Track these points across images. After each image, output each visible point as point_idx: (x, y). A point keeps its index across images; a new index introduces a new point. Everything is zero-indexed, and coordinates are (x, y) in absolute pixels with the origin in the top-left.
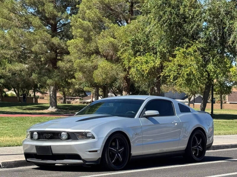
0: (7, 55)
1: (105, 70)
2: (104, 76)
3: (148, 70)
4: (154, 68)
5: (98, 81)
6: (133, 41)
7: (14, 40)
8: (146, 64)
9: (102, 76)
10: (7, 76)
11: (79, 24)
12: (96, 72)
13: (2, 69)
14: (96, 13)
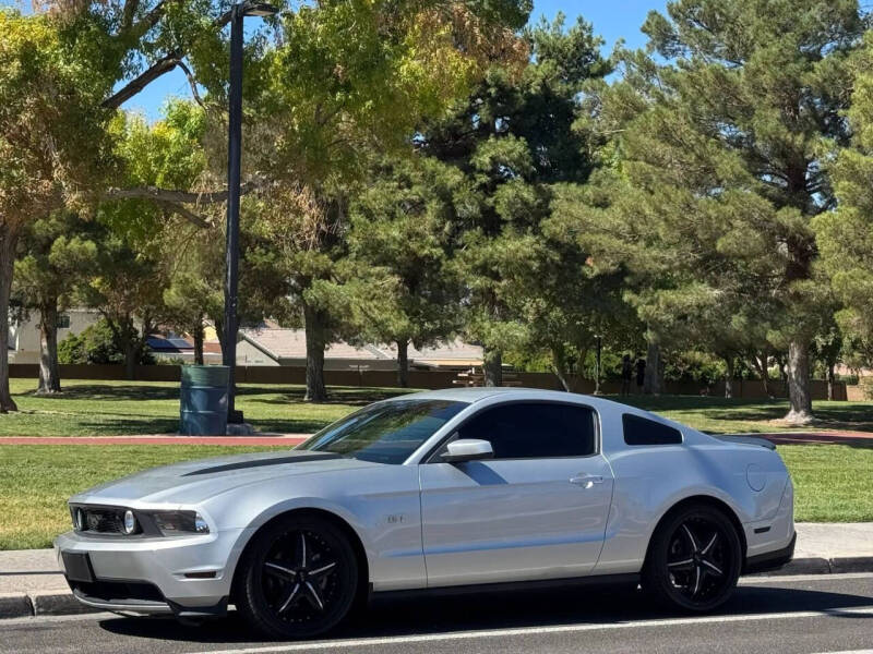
0: (663, 262)
7: (666, 220)
10: (661, 322)
11: (845, 166)
13: (648, 304)
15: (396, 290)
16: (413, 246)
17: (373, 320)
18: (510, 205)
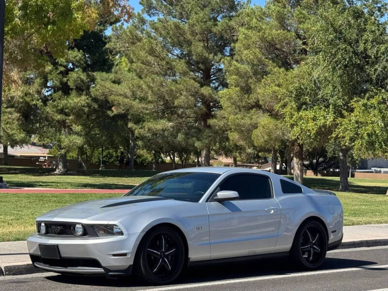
0: (147, 110)
1: (267, 129)
2: (266, 137)
3: (315, 130)
4: (324, 126)
5: (259, 143)
6: (296, 90)
7: (152, 91)
8: (314, 121)
9: (264, 137)
10: (146, 137)
11: (234, 69)
12: (256, 132)
13: (140, 129)
14: (255, 54)
15: (18, 120)
16: (28, 99)
17: (8, 133)
18: (75, 81)
